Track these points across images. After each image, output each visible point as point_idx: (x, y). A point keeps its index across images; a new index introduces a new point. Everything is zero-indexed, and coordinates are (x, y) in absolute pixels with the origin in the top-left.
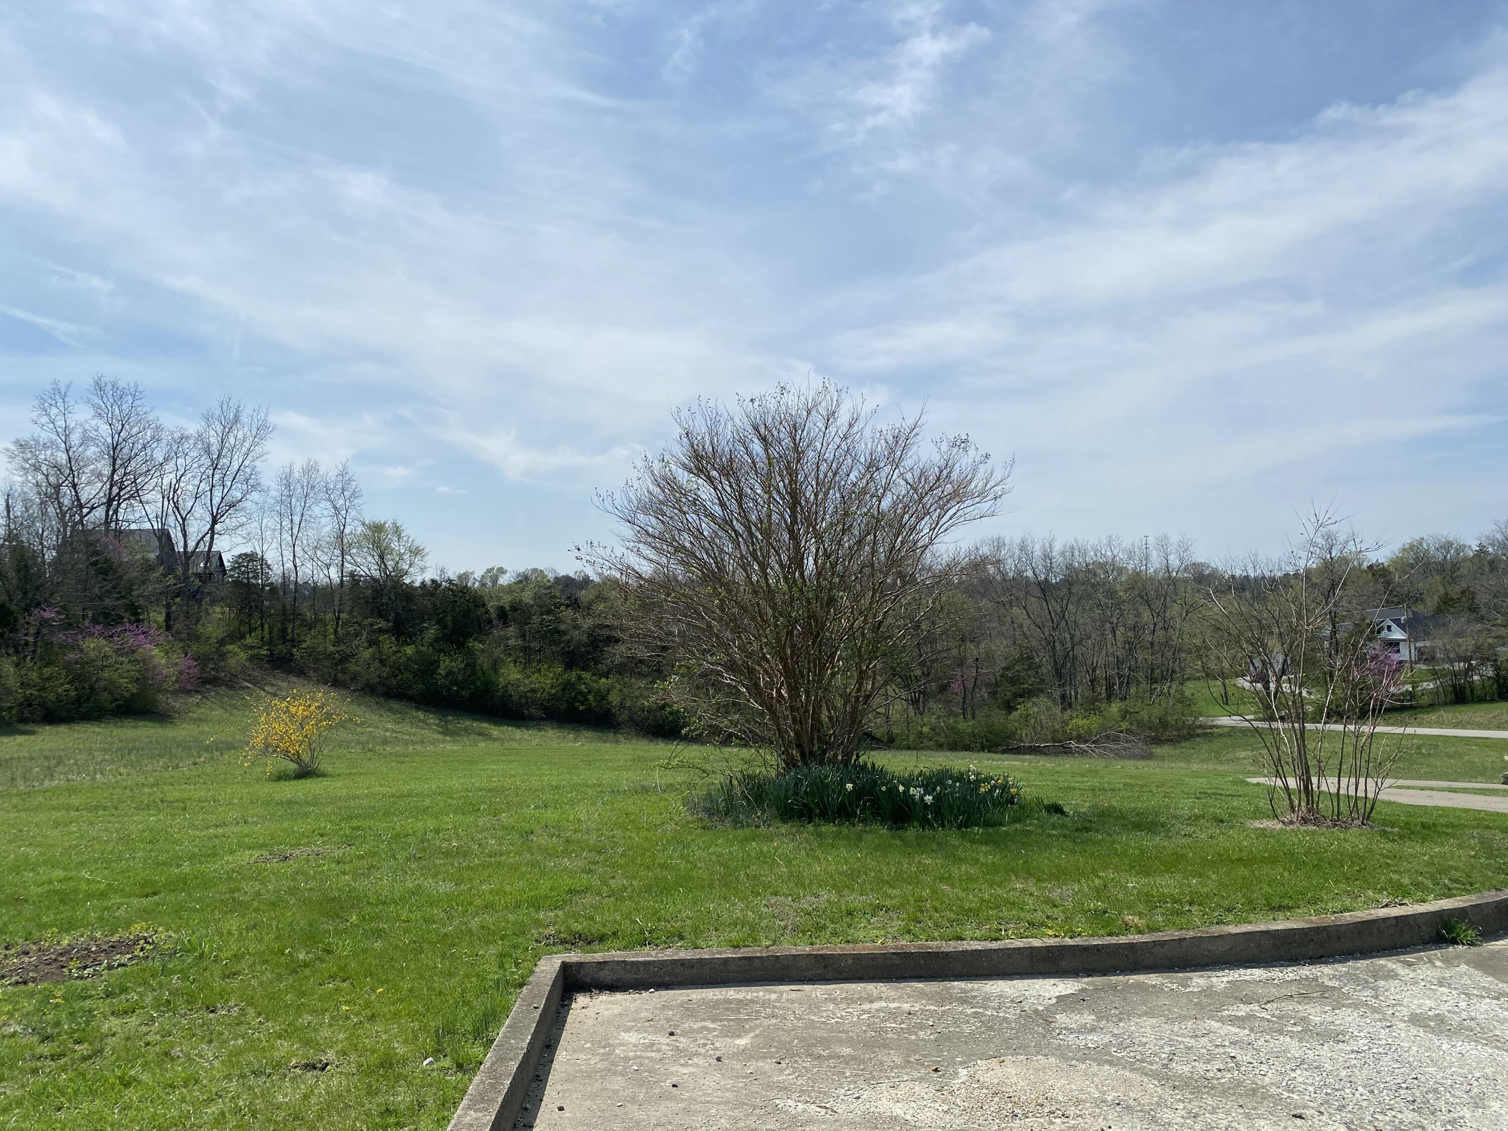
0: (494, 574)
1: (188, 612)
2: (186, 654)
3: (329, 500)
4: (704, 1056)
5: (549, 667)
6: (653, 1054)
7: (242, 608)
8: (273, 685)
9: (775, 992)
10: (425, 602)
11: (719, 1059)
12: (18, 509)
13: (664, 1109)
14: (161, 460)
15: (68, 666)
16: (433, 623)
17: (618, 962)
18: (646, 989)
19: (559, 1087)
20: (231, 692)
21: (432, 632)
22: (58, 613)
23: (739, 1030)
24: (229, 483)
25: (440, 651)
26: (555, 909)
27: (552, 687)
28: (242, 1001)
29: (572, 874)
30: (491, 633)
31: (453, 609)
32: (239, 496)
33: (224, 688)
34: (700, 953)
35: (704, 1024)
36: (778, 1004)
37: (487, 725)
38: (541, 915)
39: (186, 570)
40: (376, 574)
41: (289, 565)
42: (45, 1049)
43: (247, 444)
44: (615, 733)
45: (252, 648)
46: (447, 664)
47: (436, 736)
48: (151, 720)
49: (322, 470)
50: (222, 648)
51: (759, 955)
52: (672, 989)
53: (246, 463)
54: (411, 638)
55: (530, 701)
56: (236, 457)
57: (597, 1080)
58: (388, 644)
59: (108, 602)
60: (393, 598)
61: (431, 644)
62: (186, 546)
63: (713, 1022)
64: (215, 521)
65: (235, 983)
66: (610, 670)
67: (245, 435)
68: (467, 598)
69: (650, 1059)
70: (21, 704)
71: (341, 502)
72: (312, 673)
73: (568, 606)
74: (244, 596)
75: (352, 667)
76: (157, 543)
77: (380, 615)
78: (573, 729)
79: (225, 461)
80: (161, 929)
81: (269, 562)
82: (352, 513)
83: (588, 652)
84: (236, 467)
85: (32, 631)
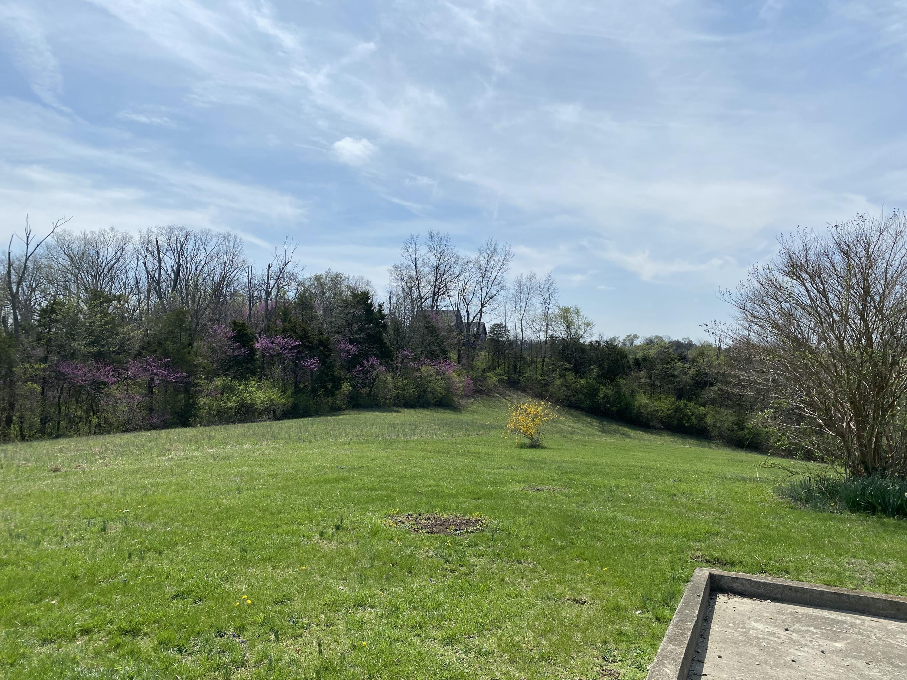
0: (631, 339)
1: (468, 355)
2: (468, 376)
3: (541, 294)
4: (812, 648)
5: (666, 397)
6: (776, 639)
7: (495, 353)
8: (509, 396)
9: (859, 619)
10: (592, 354)
11: (823, 652)
12: (394, 301)
13: (788, 672)
14: (458, 274)
15: (415, 379)
16: (597, 366)
17: (746, 579)
18: (766, 600)
19: (717, 645)
20: (488, 398)
21: (595, 372)
22: (411, 352)
23: (835, 637)
24: (490, 286)
25: (600, 383)
26: (700, 542)
27: (668, 410)
28: (535, 561)
29: (707, 522)
30: (630, 374)
31: (608, 358)
32: (495, 292)
33: (485, 395)
34: (802, 584)
35: (808, 628)
36: (863, 628)
37: (627, 429)
38: (692, 544)
39: (468, 332)
40: (565, 337)
41: (519, 331)
42: (448, 566)
43: (499, 264)
44: (708, 442)
45: (499, 375)
46: (604, 391)
47: (597, 433)
48: (451, 410)
49: (538, 278)
50: (485, 375)
51: (846, 593)
52: (783, 603)
53: (499, 274)
54: (583, 374)
55: (653, 417)
56: (494, 271)
57: (740, 646)
58: (571, 377)
59: (433, 348)
60: (574, 350)
61: (595, 379)
62: (468, 319)
63: (815, 628)
64: (482, 306)
65: (528, 551)
66: (706, 402)
67: (499, 260)
68: (617, 353)
69: (775, 642)
70: (394, 397)
71: (547, 295)
72: (529, 391)
73: (679, 360)
74: (496, 347)
75: (551, 389)
76: (455, 318)
77: (566, 361)
78: (681, 437)
79: (488, 273)
80: (487, 517)
81: (509, 329)
82: (553, 302)
83: (692, 390)
84: (494, 277)
85: (400, 361)
